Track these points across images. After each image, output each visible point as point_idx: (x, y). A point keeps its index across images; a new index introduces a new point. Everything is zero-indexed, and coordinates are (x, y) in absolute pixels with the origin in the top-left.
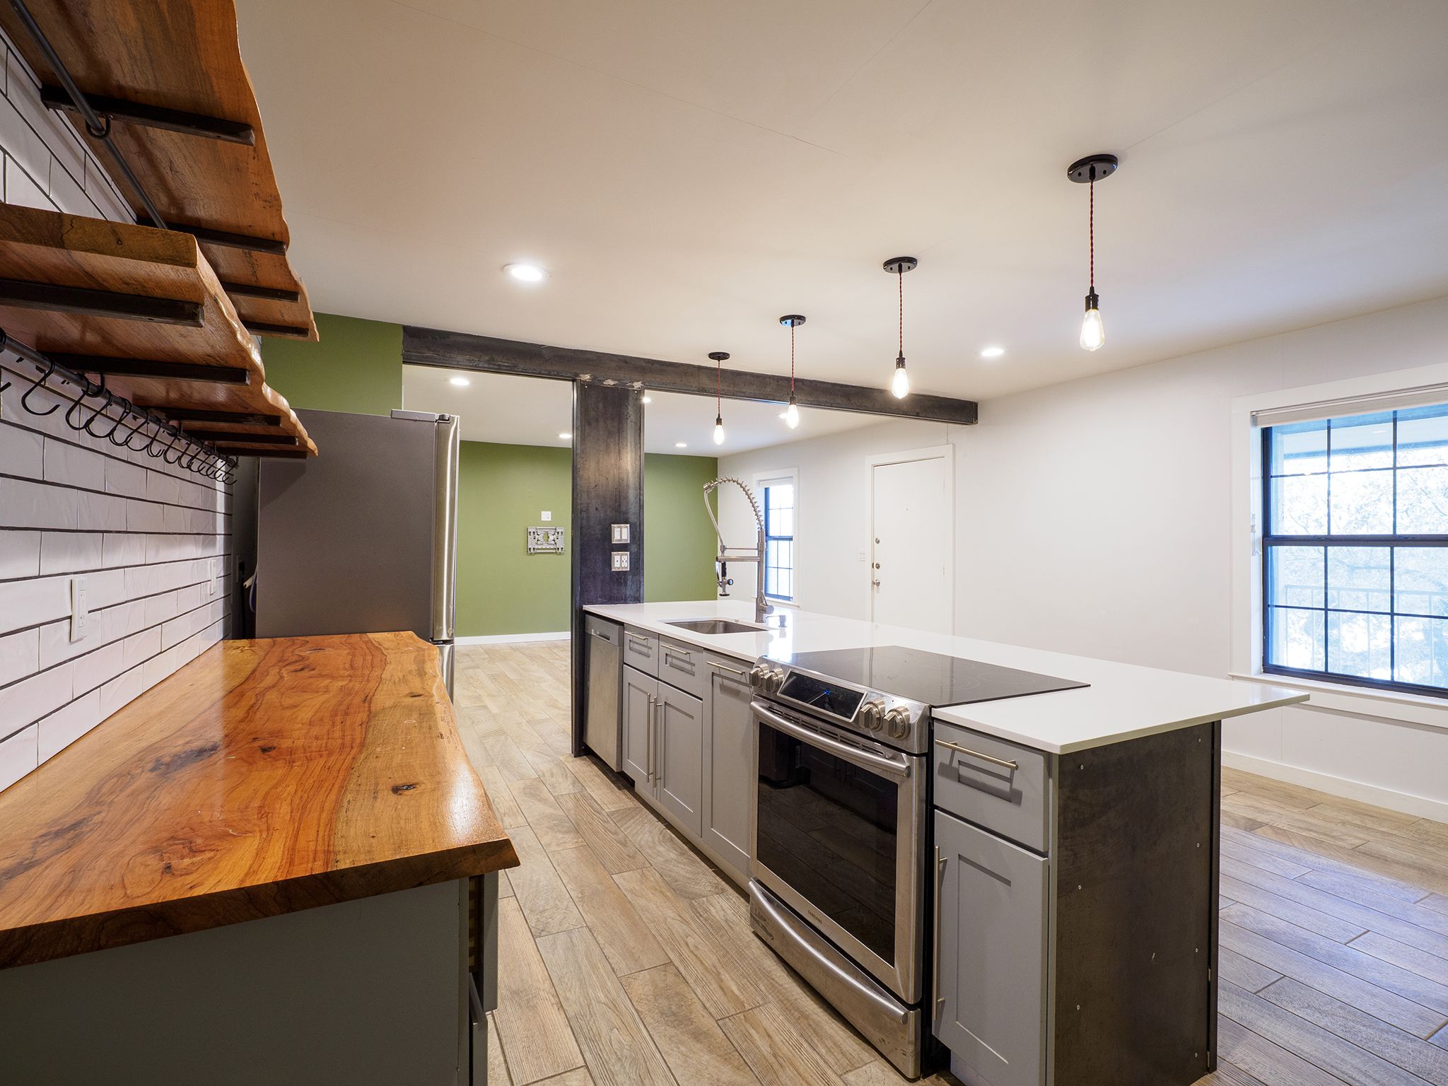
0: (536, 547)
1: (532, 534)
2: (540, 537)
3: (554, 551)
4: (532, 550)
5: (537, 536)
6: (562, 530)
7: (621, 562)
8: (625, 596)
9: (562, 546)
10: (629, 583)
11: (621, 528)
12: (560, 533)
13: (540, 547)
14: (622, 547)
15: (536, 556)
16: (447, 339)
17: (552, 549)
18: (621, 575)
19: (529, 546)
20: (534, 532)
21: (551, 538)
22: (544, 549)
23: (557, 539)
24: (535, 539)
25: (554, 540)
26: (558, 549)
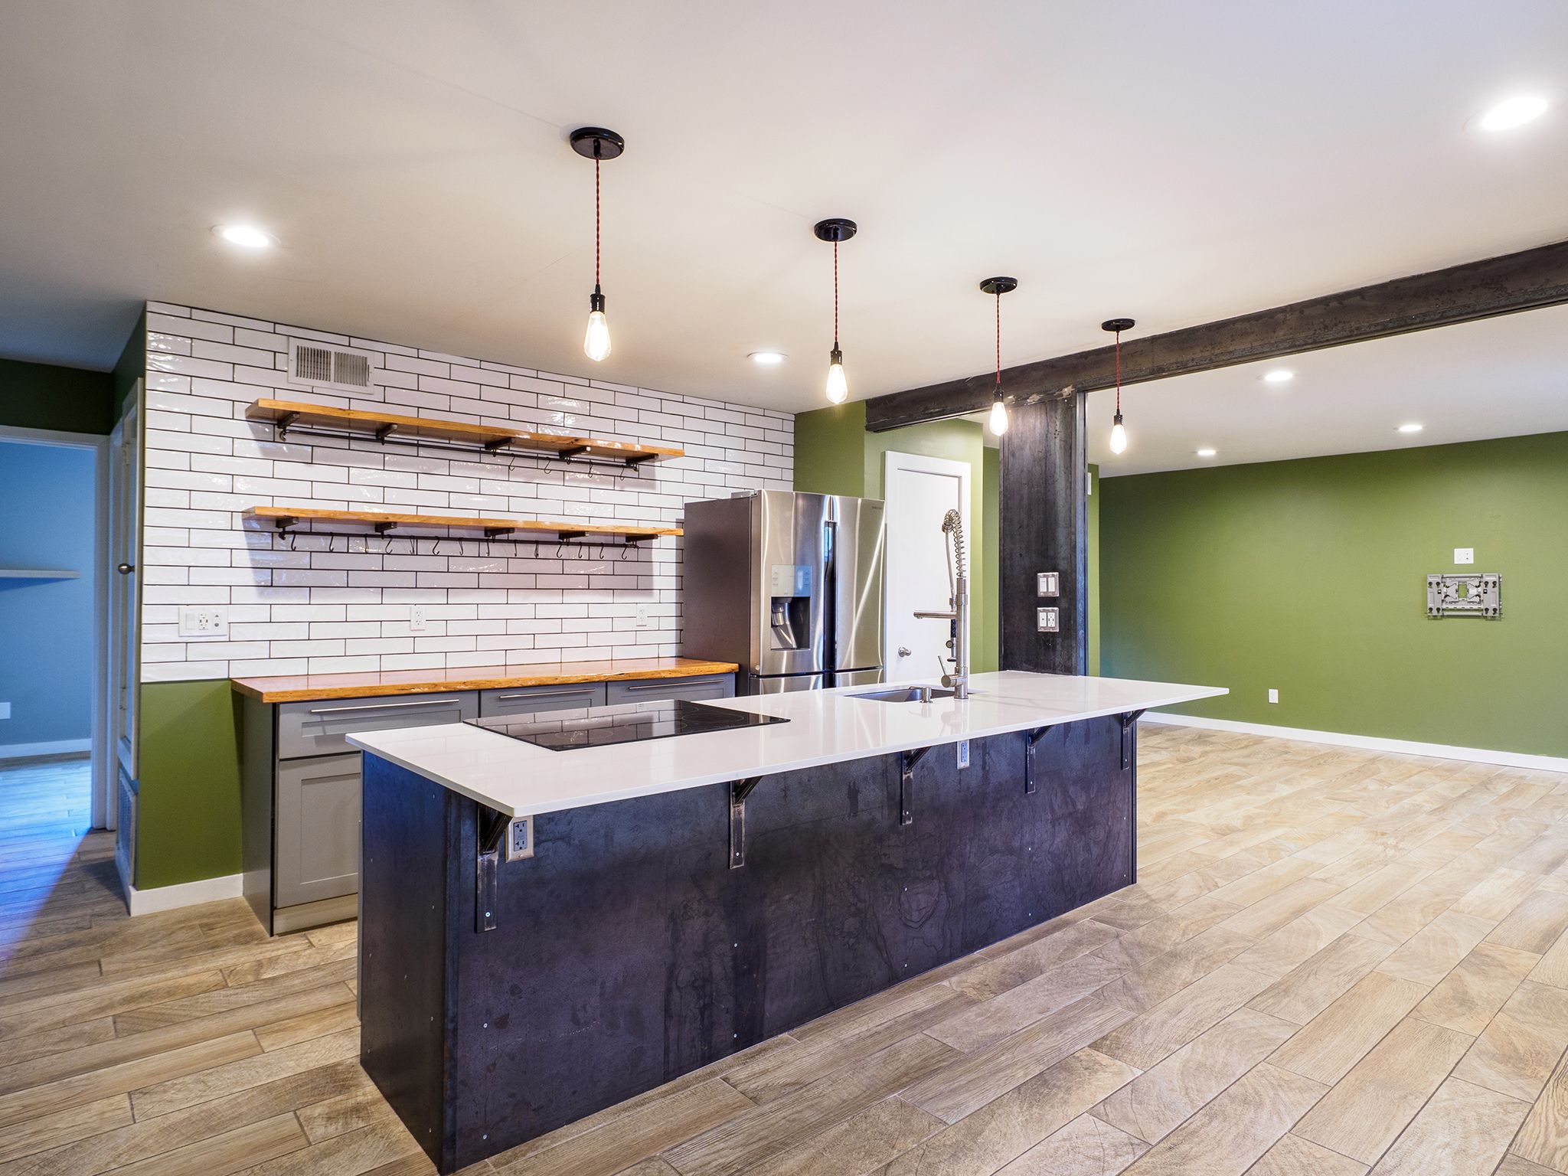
0: (1444, 606)
1: (1434, 585)
2: (1452, 591)
3: (1479, 614)
4: (1435, 612)
5: (1444, 589)
6: (1494, 579)
7: (1048, 620)
8: (1054, 664)
9: (1495, 606)
10: (1059, 647)
11: (1047, 577)
12: (1490, 585)
13: (1451, 607)
14: (1049, 601)
15: (1445, 620)
16: (894, 401)
17: (1476, 610)
18: (1049, 636)
19: (1430, 605)
20: (1438, 583)
21: (1474, 591)
22: (1460, 610)
23: (1485, 593)
24: (1440, 593)
25: (1478, 595)
26: (1486, 609)
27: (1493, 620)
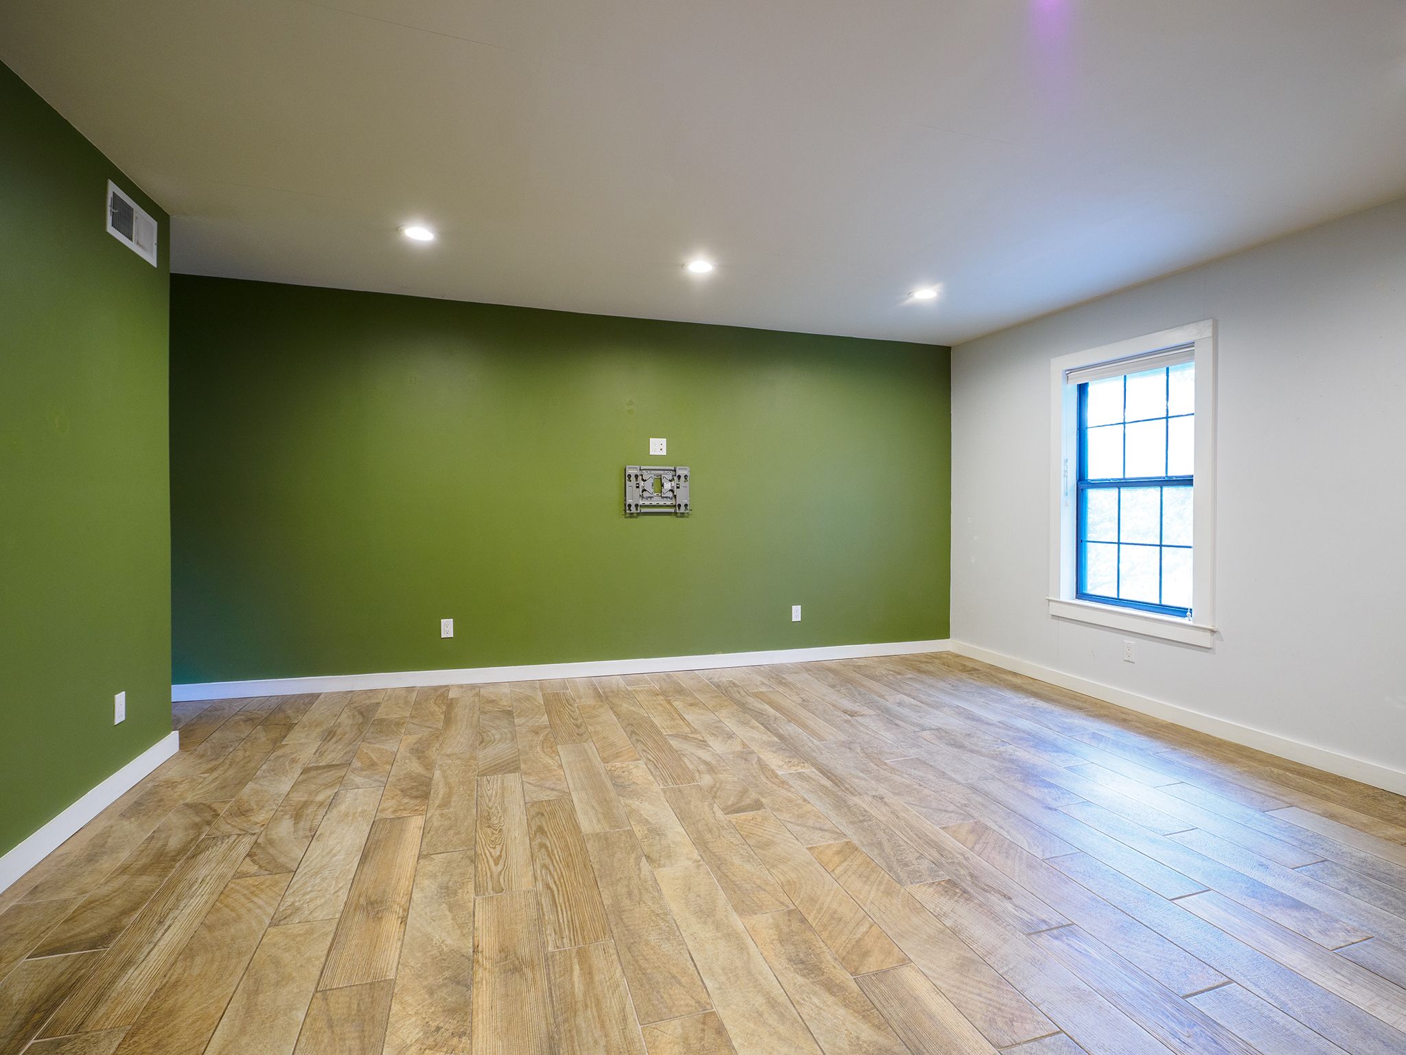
0: (641, 503)
1: (633, 478)
2: (648, 485)
3: (672, 510)
4: (633, 509)
5: (642, 484)
6: (686, 472)
9: (686, 501)
12: (682, 479)
13: (647, 503)
15: (641, 518)
17: (669, 506)
19: (629, 501)
20: (636, 476)
21: (667, 486)
22: (655, 506)
23: (678, 488)
24: (638, 487)
25: (672, 491)
26: (679, 505)
27: (683, 517)
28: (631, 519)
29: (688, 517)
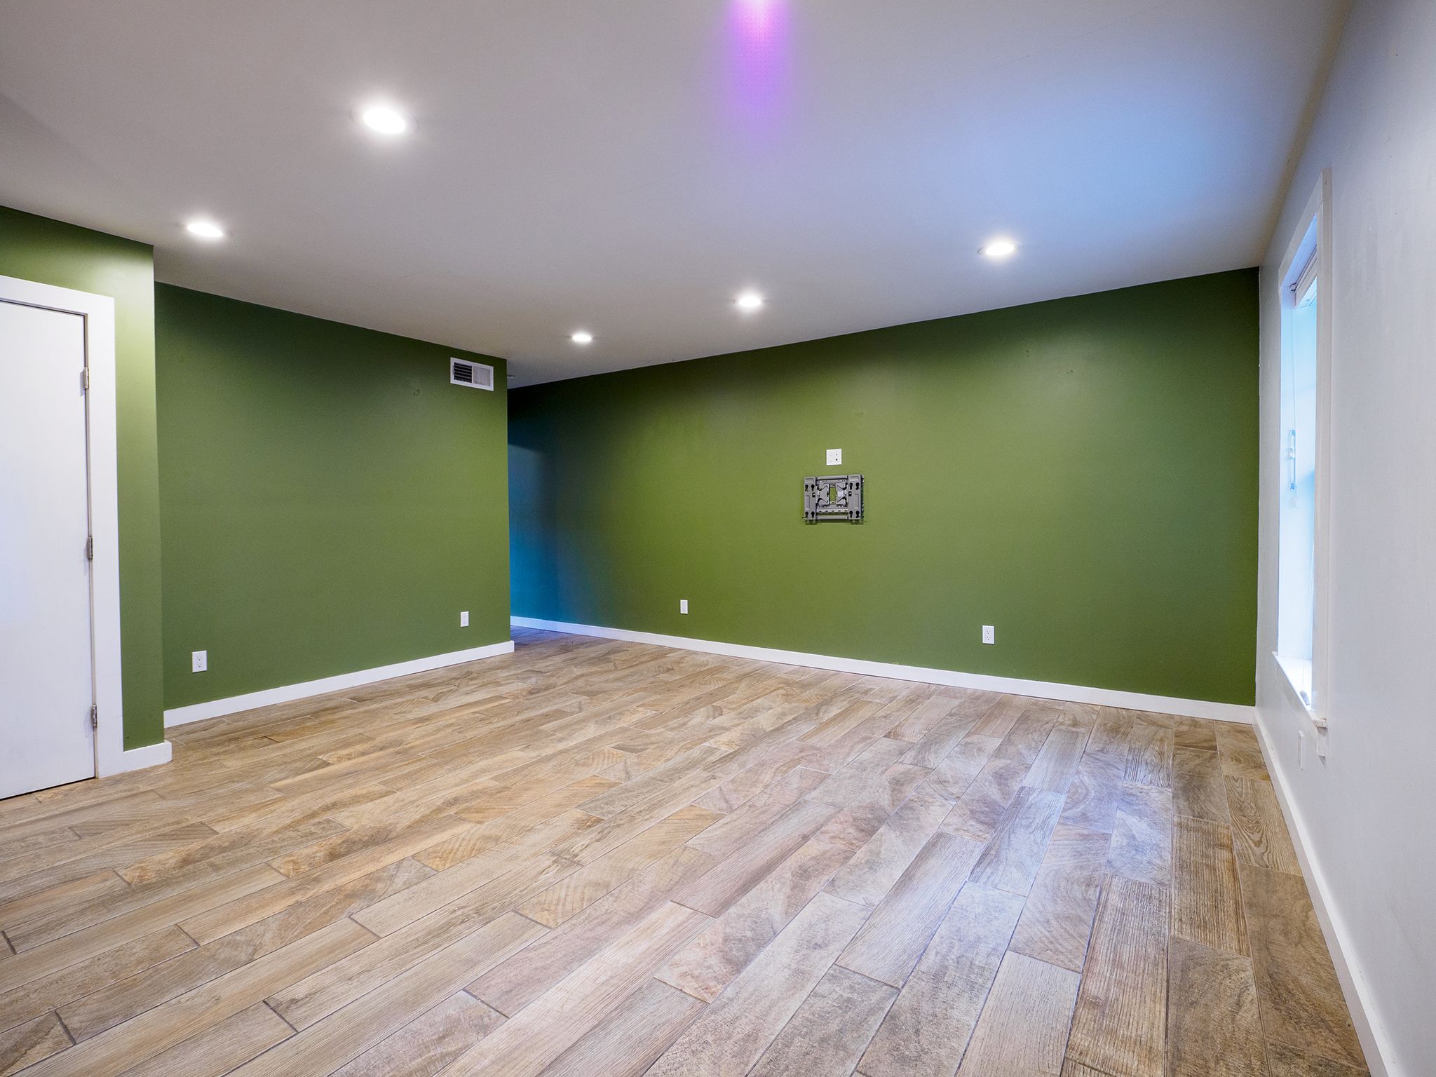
0: (818, 510)
1: (810, 488)
2: (823, 494)
4: (811, 516)
5: (818, 493)
6: (857, 481)
9: (857, 509)
12: (854, 487)
13: (823, 511)
17: (843, 513)
22: (830, 514)
23: (850, 495)
24: (814, 496)
25: (844, 498)
26: (851, 513)
27: (857, 524)
28: (812, 526)
29: (862, 524)
